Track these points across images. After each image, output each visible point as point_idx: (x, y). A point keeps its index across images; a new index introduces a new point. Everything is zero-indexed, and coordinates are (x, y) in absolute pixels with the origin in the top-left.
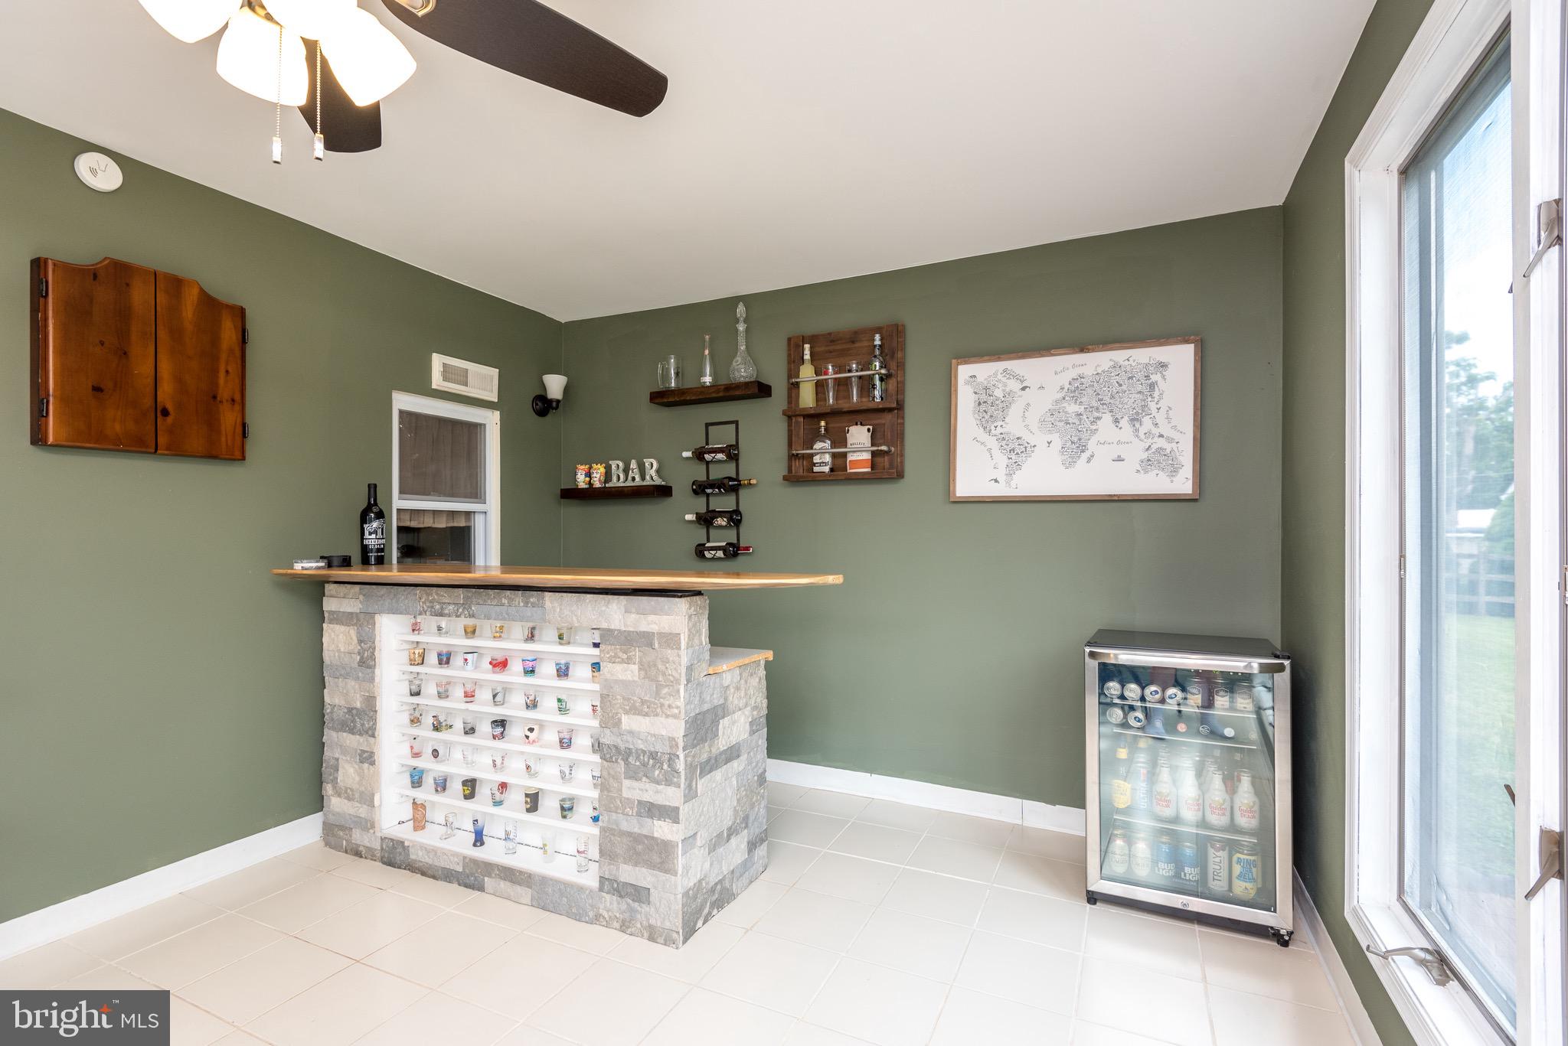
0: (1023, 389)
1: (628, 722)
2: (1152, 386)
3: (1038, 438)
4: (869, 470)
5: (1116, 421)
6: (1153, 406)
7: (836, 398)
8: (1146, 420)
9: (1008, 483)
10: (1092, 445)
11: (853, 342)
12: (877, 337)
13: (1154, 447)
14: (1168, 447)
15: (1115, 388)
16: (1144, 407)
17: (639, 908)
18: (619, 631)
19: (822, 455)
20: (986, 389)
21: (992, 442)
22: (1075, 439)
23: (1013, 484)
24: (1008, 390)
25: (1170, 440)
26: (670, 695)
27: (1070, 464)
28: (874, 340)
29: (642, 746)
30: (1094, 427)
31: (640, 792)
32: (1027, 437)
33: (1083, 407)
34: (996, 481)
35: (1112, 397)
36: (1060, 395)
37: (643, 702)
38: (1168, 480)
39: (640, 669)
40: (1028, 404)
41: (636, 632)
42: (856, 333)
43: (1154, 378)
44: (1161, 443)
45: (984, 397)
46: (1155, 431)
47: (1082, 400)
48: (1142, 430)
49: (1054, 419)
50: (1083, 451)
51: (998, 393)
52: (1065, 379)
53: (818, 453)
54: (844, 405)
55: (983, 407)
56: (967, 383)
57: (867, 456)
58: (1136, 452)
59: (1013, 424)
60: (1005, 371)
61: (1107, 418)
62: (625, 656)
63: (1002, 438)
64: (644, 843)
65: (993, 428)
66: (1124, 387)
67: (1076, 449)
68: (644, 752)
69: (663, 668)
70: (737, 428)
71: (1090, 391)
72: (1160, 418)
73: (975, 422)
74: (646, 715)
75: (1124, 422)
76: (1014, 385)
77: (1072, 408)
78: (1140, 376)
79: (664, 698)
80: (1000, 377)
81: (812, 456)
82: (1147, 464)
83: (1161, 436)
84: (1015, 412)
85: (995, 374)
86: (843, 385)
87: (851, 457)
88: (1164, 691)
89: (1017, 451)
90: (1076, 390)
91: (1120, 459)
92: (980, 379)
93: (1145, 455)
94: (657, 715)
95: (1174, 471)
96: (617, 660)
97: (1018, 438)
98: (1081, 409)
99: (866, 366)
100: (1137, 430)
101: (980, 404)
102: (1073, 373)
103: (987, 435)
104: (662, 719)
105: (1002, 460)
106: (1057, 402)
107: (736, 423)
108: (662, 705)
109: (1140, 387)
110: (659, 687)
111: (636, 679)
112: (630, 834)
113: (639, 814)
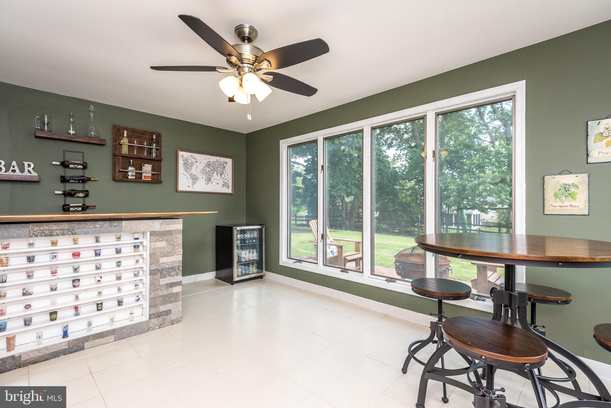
0: (196, 162)
1: (163, 260)
2: (224, 167)
3: (199, 176)
4: (151, 180)
5: (217, 174)
6: (224, 172)
7: (137, 153)
8: (223, 175)
9: (192, 187)
10: (212, 179)
11: (143, 135)
12: (154, 136)
13: (225, 182)
14: (227, 182)
15: (217, 166)
16: (223, 172)
17: (167, 317)
18: (159, 231)
19: (131, 172)
20: (186, 160)
21: (188, 175)
22: (209, 177)
23: (194, 188)
24: (192, 161)
25: (228, 180)
26: (178, 248)
27: (207, 184)
28: (153, 137)
29: (167, 267)
30: (212, 175)
31: (168, 281)
32: (197, 175)
33: (210, 169)
34: (189, 187)
35: (216, 168)
36: (205, 165)
37: (168, 252)
38: (227, 189)
39: (167, 242)
40: (197, 166)
41: (166, 231)
42: (145, 132)
43: (225, 165)
44: (226, 181)
45: (186, 162)
46: (225, 178)
47: (210, 167)
48: (222, 177)
49: (203, 171)
50: (210, 181)
51: (190, 162)
52: (206, 161)
53: (129, 171)
54: (141, 155)
55: (185, 165)
56: (181, 157)
57: (150, 175)
58: (221, 183)
59: (194, 171)
60: (191, 156)
61: (215, 173)
62: (161, 239)
63: (191, 175)
64: (168, 296)
65: (188, 171)
66: (219, 166)
67: (209, 180)
68: (168, 268)
69: (176, 241)
70: (83, 155)
71: (212, 166)
72: (226, 175)
73: (183, 169)
74: (170, 256)
75: (219, 175)
76: (194, 160)
77: (208, 169)
78: (222, 164)
79: (176, 250)
80: (190, 157)
81: (127, 172)
82: (223, 185)
83: (226, 179)
84: (194, 168)
85: (189, 156)
86: (140, 149)
87: (144, 175)
88: (244, 235)
89: (195, 179)
90: (209, 165)
91: (218, 184)
92: (185, 156)
93: (223, 183)
94: (174, 255)
95: (229, 188)
96: (158, 241)
97: (195, 175)
98: (210, 170)
99: (151, 145)
100: (221, 177)
101: (184, 164)
102: (208, 160)
103: (186, 173)
104: (176, 256)
105: (191, 181)
106: (204, 167)
107: (83, 153)
108: (176, 252)
109: (222, 167)
110: (174, 246)
111: (165, 246)
112: (162, 296)
113: (167, 288)
